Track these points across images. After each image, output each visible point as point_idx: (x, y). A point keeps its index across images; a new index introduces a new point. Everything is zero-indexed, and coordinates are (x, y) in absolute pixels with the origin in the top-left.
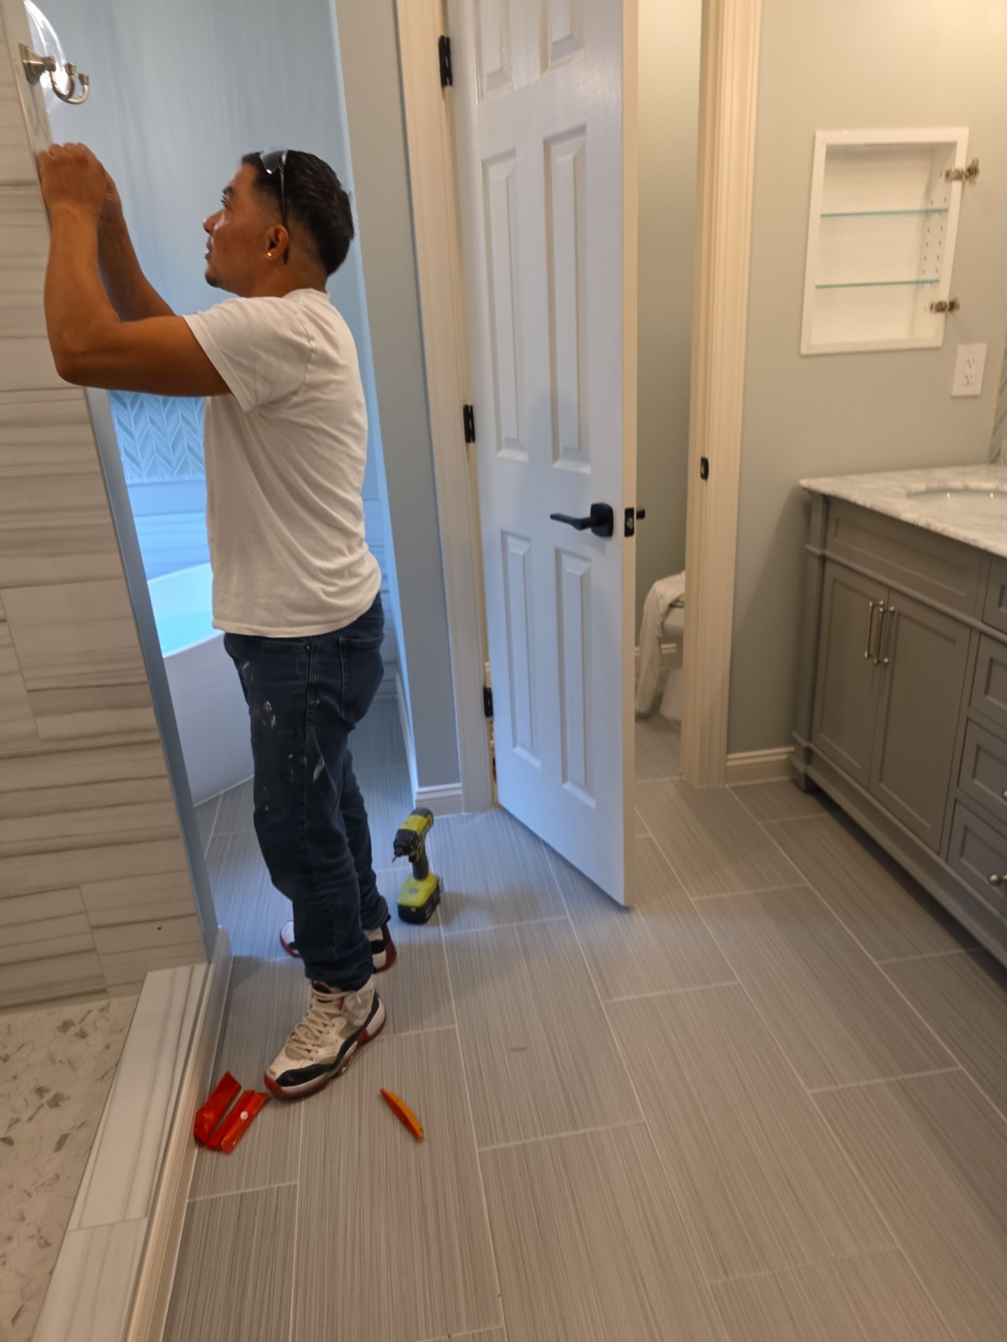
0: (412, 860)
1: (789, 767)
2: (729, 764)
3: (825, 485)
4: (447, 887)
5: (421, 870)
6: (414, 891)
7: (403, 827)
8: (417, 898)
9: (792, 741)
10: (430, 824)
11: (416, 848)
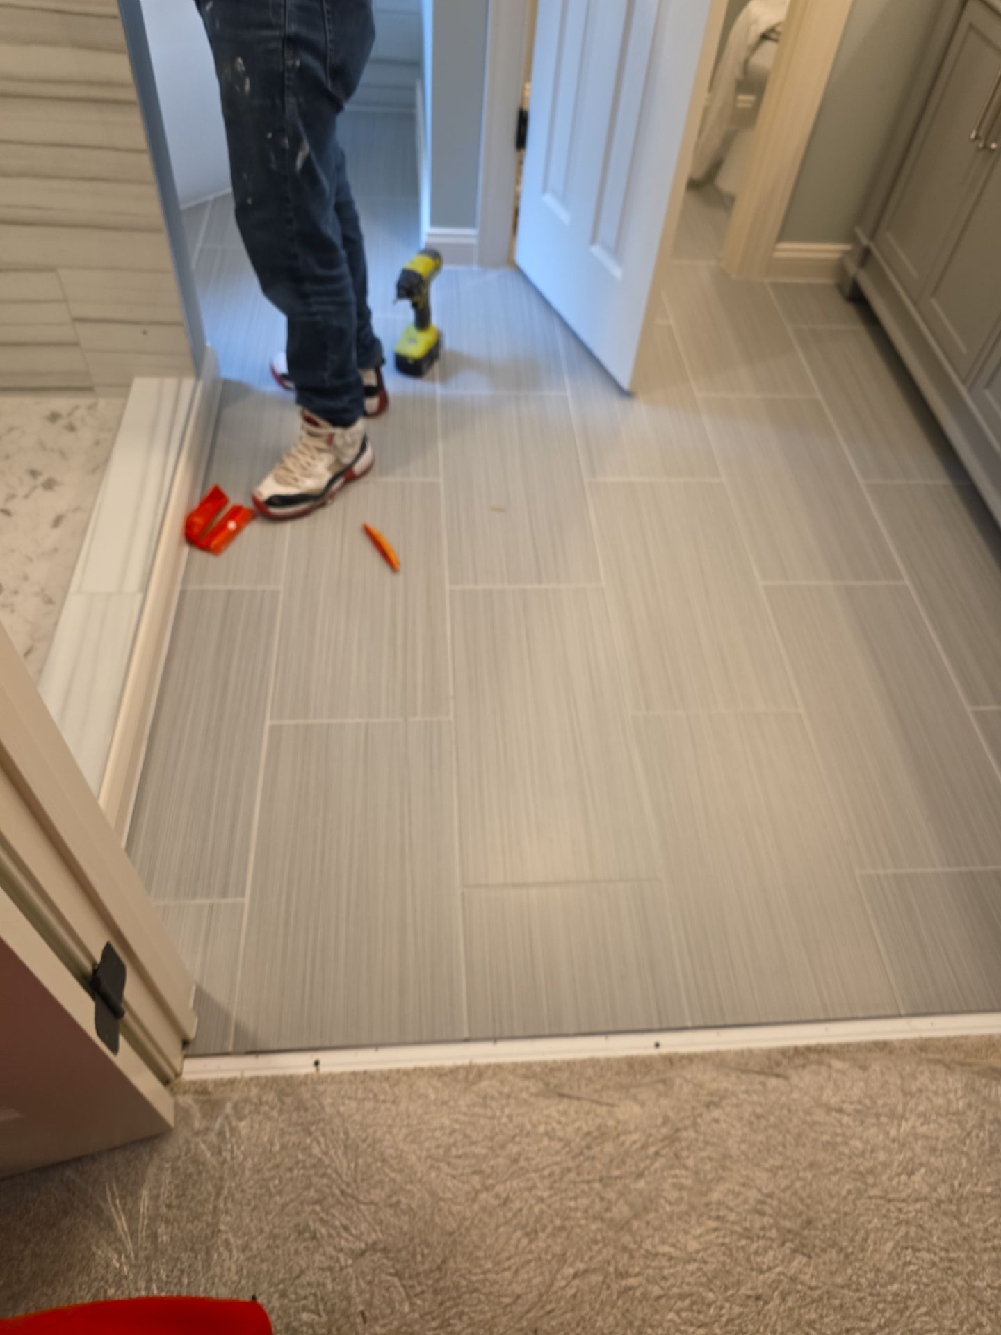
0: (415, 305)
1: (840, 268)
2: (778, 255)
4: (448, 344)
5: (422, 320)
6: (413, 341)
7: (409, 266)
8: (416, 348)
9: (852, 238)
10: (437, 269)
11: (420, 292)
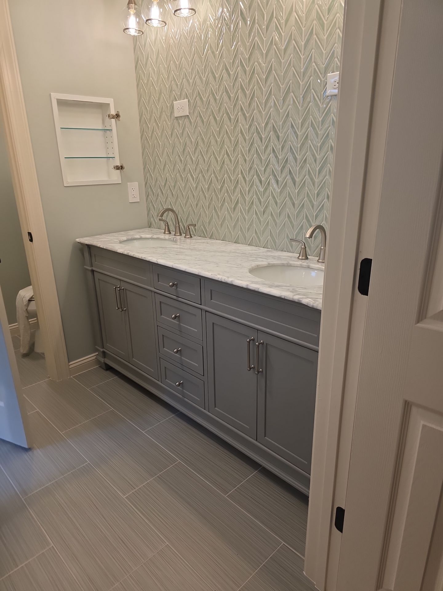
1: (97, 361)
2: (71, 367)
3: (87, 240)
9: (97, 350)
